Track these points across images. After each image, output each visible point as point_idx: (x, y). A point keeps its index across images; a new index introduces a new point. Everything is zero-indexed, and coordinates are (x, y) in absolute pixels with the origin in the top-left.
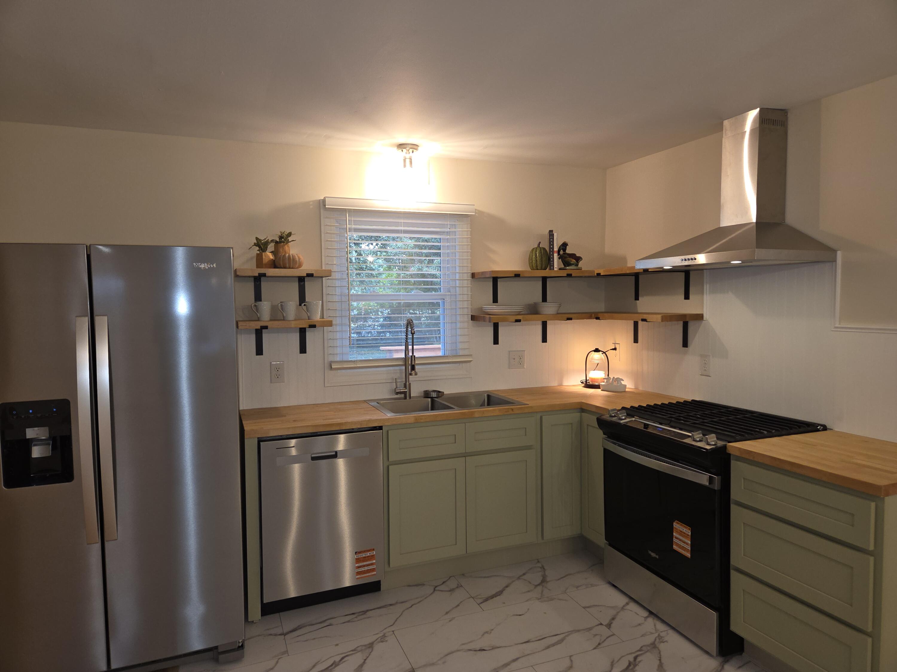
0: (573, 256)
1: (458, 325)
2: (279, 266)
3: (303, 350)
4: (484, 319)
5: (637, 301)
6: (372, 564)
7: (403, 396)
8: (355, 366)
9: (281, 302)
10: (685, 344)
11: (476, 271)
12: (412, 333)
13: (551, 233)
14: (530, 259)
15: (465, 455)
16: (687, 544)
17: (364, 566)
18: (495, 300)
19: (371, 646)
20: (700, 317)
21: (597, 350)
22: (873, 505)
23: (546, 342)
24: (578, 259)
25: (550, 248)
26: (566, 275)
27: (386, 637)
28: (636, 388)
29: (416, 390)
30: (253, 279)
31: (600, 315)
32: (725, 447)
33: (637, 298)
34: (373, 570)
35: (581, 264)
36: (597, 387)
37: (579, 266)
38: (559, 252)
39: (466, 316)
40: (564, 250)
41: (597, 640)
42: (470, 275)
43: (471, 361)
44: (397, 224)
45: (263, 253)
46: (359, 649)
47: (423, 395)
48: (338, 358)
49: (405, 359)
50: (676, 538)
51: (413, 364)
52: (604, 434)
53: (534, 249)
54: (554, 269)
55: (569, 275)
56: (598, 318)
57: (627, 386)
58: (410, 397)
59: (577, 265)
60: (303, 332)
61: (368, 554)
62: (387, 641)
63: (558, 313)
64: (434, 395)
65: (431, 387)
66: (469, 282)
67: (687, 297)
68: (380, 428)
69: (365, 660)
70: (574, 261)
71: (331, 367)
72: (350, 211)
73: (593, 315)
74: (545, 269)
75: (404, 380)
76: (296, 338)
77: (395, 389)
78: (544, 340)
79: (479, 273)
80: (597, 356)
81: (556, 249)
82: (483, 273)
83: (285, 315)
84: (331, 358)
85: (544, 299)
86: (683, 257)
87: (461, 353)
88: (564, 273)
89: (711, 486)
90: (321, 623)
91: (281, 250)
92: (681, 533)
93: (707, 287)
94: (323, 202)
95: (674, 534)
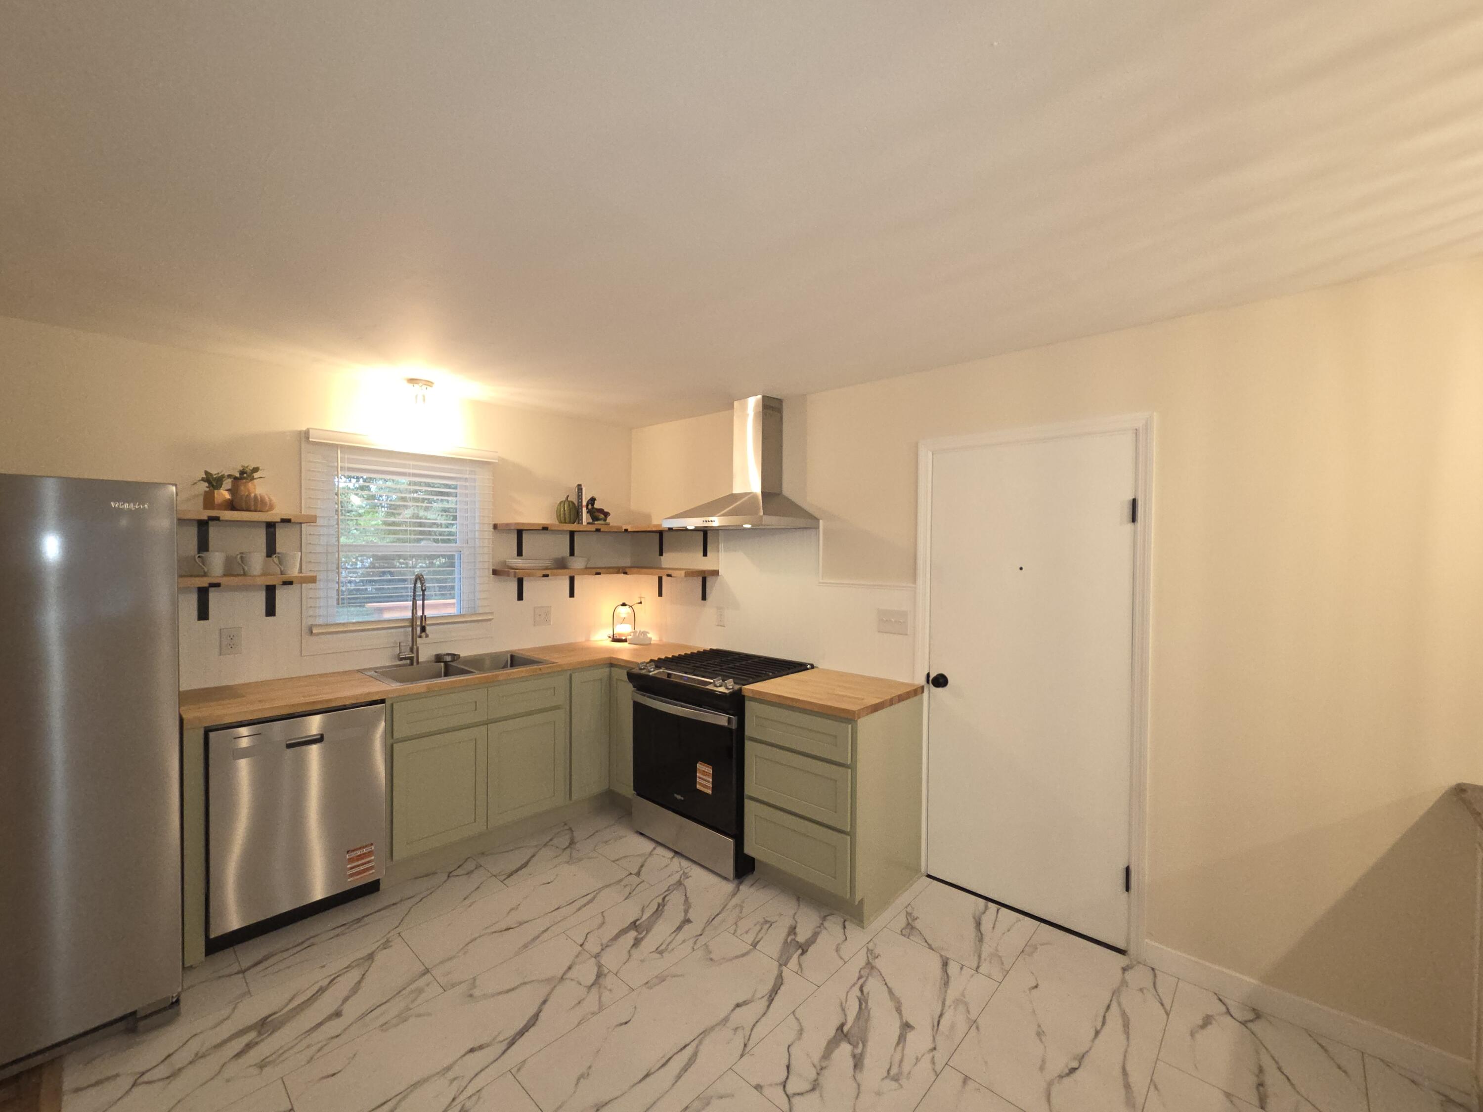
0: (601, 511)
1: (478, 580)
2: (238, 508)
3: (271, 611)
4: (508, 574)
5: (661, 557)
6: (369, 862)
7: (408, 662)
8: (345, 630)
9: (242, 553)
10: (704, 598)
11: (499, 521)
12: (422, 590)
13: (580, 488)
14: (558, 511)
15: (486, 723)
16: (709, 782)
17: (358, 866)
18: (520, 553)
19: (371, 957)
20: (716, 573)
21: (624, 605)
22: (848, 727)
23: (573, 596)
24: (606, 514)
25: (578, 503)
26: (594, 530)
27: (390, 941)
30: (196, 524)
31: (627, 570)
32: (740, 690)
33: (661, 554)
34: (372, 868)
35: (609, 519)
36: (625, 641)
37: (607, 521)
38: (587, 506)
39: (487, 571)
40: (593, 505)
41: (628, 890)
42: (492, 526)
43: (490, 620)
44: (404, 466)
45: (216, 492)
46: (354, 964)
47: (433, 659)
48: (320, 621)
49: (413, 620)
50: (700, 778)
51: (424, 624)
52: (634, 687)
53: (562, 502)
54: (582, 523)
55: (598, 530)
56: (625, 573)
58: (418, 662)
59: (605, 520)
60: (270, 590)
61: (362, 851)
62: (391, 946)
63: (586, 568)
64: (448, 659)
65: (443, 650)
66: (491, 533)
67: (705, 554)
68: (382, 701)
69: (364, 975)
70: (602, 516)
71: (312, 632)
72: (342, 447)
73: (621, 571)
74: (574, 523)
75: (411, 645)
76: (261, 598)
77: (399, 655)
78: (572, 595)
79: (503, 524)
80: (624, 611)
81: (584, 503)
82: (507, 525)
83: (246, 568)
84: (311, 622)
85: (572, 553)
86: (705, 519)
87: (481, 610)
88: (592, 528)
89: (730, 727)
90: (298, 945)
91: (242, 488)
92: (704, 773)
93: (721, 546)
94: (307, 434)
95: (698, 774)
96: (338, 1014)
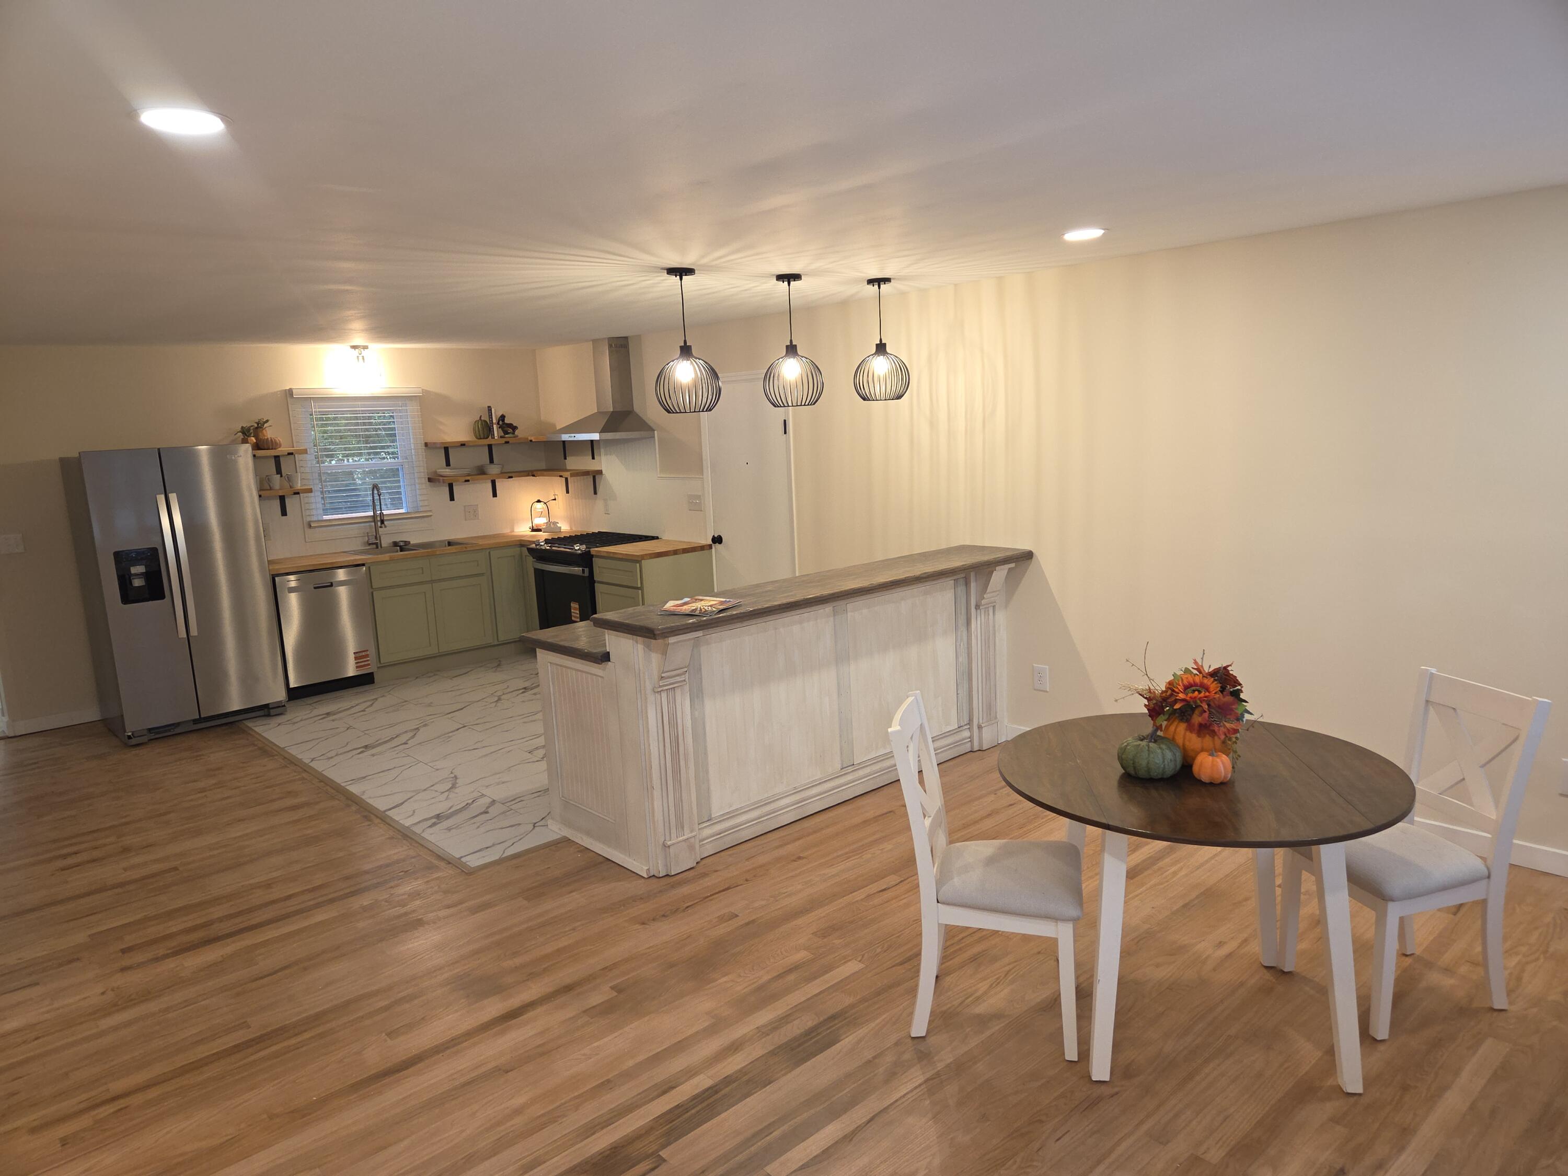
0: (510, 425)
1: (417, 486)
2: (262, 448)
3: (284, 513)
4: (439, 481)
5: (566, 460)
6: (368, 661)
7: (375, 546)
8: (330, 524)
9: (267, 476)
10: (595, 493)
11: (428, 441)
12: (378, 495)
13: (490, 409)
14: (474, 430)
15: (432, 582)
16: (577, 614)
17: (363, 663)
18: (448, 464)
19: (376, 699)
20: (600, 472)
21: (539, 501)
22: (638, 565)
23: (496, 496)
24: (514, 428)
25: (490, 421)
26: (504, 442)
28: (571, 529)
29: (386, 541)
31: (535, 473)
32: (590, 551)
33: (565, 459)
34: (369, 665)
35: (517, 432)
36: (539, 530)
37: (516, 434)
38: (498, 424)
39: (423, 479)
40: (503, 420)
42: (423, 445)
43: (431, 515)
45: (249, 438)
47: (392, 545)
48: (315, 518)
49: (374, 517)
50: (573, 612)
51: (382, 519)
52: (533, 558)
53: (476, 421)
54: (494, 438)
55: (507, 442)
56: (534, 476)
57: (562, 528)
58: (381, 547)
59: (514, 433)
60: (282, 499)
61: (364, 654)
63: (502, 473)
64: (402, 544)
65: (398, 539)
66: (423, 450)
67: (593, 458)
68: (363, 565)
70: (510, 430)
71: (311, 526)
72: (313, 398)
73: (530, 473)
74: (487, 438)
75: (375, 534)
76: (277, 503)
77: (368, 541)
78: (495, 495)
79: (430, 443)
80: (539, 506)
81: (494, 421)
82: (434, 443)
83: (271, 485)
84: (309, 519)
85: (491, 461)
86: (569, 435)
87: (422, 509)
88: (503, 441)
89: (584, 575)
91: (260, 434)
92: (575, 609)
93: (602, 450)
94: (290, 392)
95: (572, 610)
96: (364, 711)
